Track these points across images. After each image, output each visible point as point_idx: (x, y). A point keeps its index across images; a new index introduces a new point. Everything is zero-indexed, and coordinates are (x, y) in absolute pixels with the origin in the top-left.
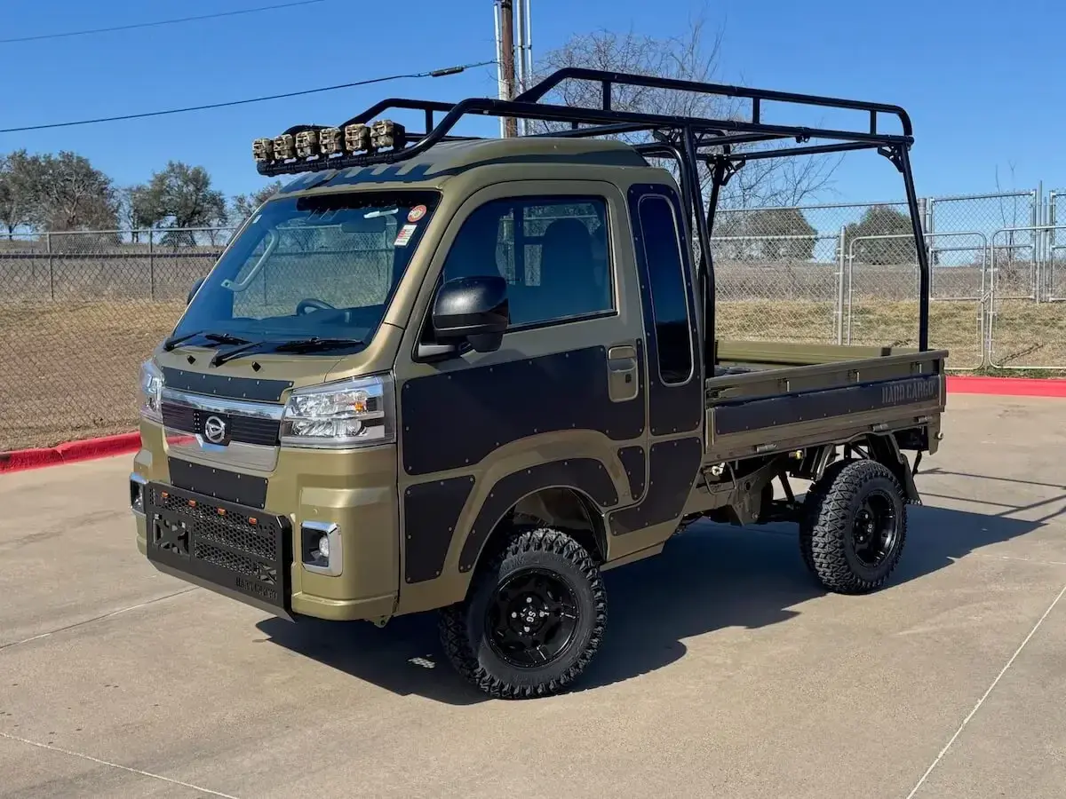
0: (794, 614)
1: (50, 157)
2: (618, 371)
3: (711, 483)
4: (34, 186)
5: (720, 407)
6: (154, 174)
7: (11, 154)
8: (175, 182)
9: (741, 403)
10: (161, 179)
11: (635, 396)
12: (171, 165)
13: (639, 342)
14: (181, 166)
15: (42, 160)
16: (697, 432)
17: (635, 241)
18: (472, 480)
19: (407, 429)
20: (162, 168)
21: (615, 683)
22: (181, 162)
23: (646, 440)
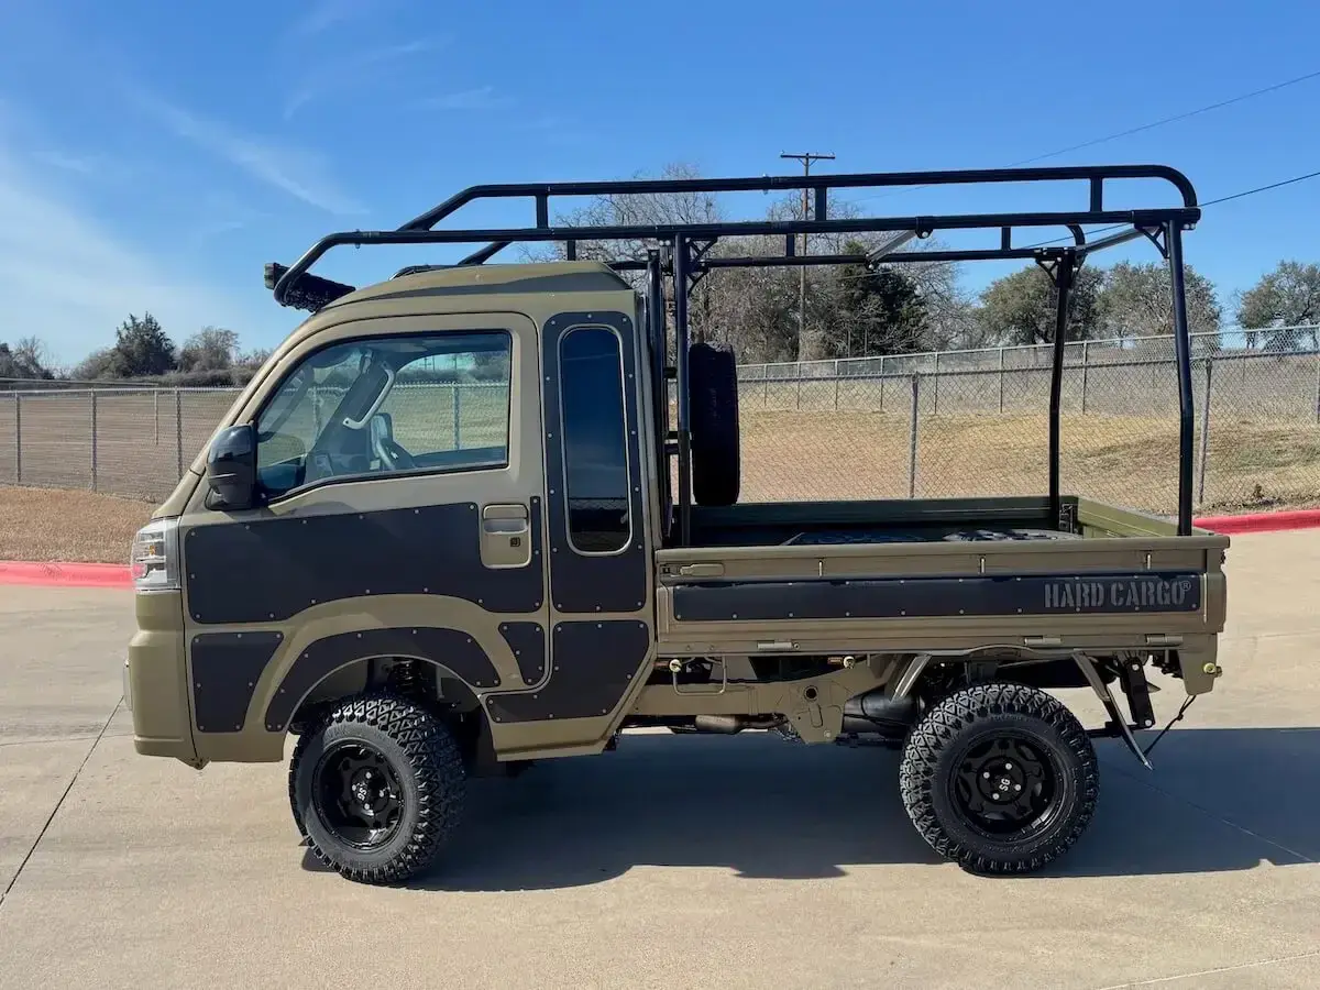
0: (842, 874)
1: (1152, 266)
2: (500, 533)
3: (729, 681)
4: (1133, 296)
5: (685, 588)
6: (1263, 277)
7: (1113, 267)
8: (1286, 283)
9: (729, 583)
10: (1271, 281)
11: (528, 562)
12: (1283, 264)
13: (535, 501)
14: (1294, 265)
15: (1144, 269)
16: (644, 614)
17: (545, 381)
18: (278, 636)
19: (193, 576)
20: (1273, 269)
21: (503, 892)
22: (1296, 261)
23: (547, 618)
